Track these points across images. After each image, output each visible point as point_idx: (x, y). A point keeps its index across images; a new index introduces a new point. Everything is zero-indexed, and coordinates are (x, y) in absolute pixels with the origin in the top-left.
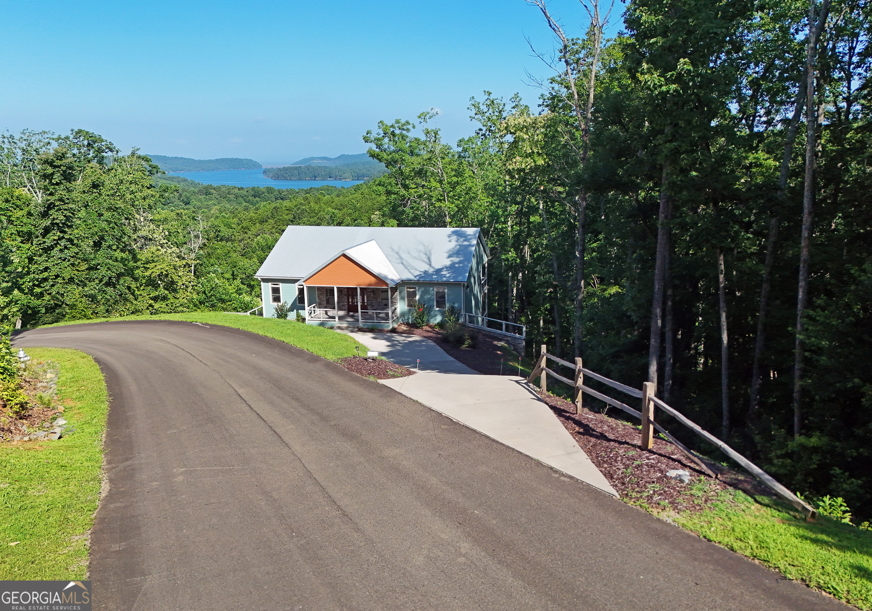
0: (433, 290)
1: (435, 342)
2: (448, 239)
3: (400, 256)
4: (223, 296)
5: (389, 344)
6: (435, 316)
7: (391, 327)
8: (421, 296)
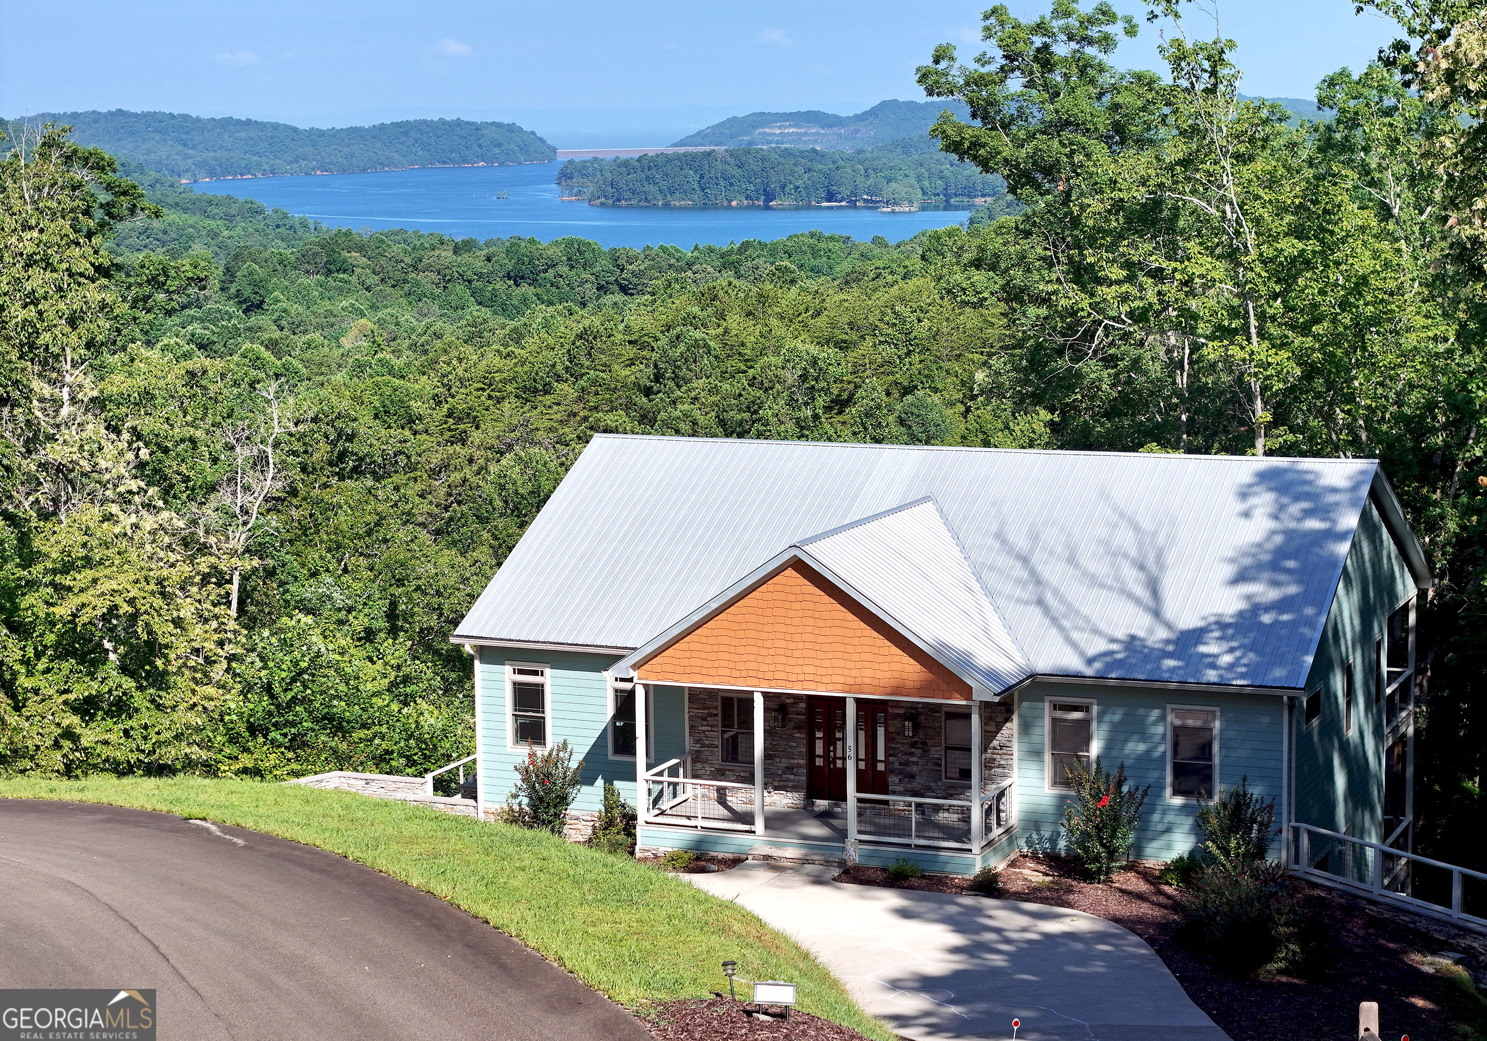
0: (1163, 718)
1: (1151, 941)
2: (1241, 507)
3: (1033, 573)
4: (339, 706)
5: (957, 940)
6: (1168, 830)
7: (977, 869)
8: (1109, 746)
